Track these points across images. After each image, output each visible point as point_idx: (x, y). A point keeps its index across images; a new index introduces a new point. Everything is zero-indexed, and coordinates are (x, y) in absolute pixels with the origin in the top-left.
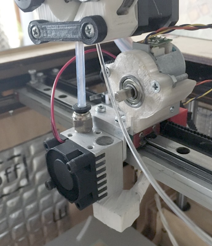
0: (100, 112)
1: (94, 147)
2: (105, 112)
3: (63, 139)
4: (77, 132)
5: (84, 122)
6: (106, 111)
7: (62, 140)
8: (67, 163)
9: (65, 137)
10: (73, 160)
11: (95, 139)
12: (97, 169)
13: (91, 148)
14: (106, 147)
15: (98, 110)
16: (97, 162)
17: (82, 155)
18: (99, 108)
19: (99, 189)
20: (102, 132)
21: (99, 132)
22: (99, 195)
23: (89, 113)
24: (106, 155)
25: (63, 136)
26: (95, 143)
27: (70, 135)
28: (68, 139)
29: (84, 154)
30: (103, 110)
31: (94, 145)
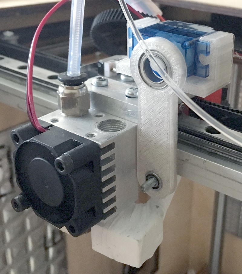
0: (99, 85)
1: (96, 134)
2: (106, 86)
3: (45, 126)
4: (66, 116)
5: (78, 100)
6: (108, 84)
7: (43, 127)
8: (58, 158)
9: (47, 123)
10: (66, 154)
11: (97, 124)
12: (103, 168)
13: (92, 136)
14: (116, 134)
15: (97, 82)
16: (103, 157)
17: (80, 147)
18: (98, 80)
19: (104, 201)
20: (105, 115)
21: (101, 114)
22: (105, 211)
23: (85, 86)
24: (115, 146)
25: (44, 122)
26: (97, 130)
27: (55, 121)
28: (52, 126)
29: (83, 144)
30: (104, 83)
31: (95, 132)
